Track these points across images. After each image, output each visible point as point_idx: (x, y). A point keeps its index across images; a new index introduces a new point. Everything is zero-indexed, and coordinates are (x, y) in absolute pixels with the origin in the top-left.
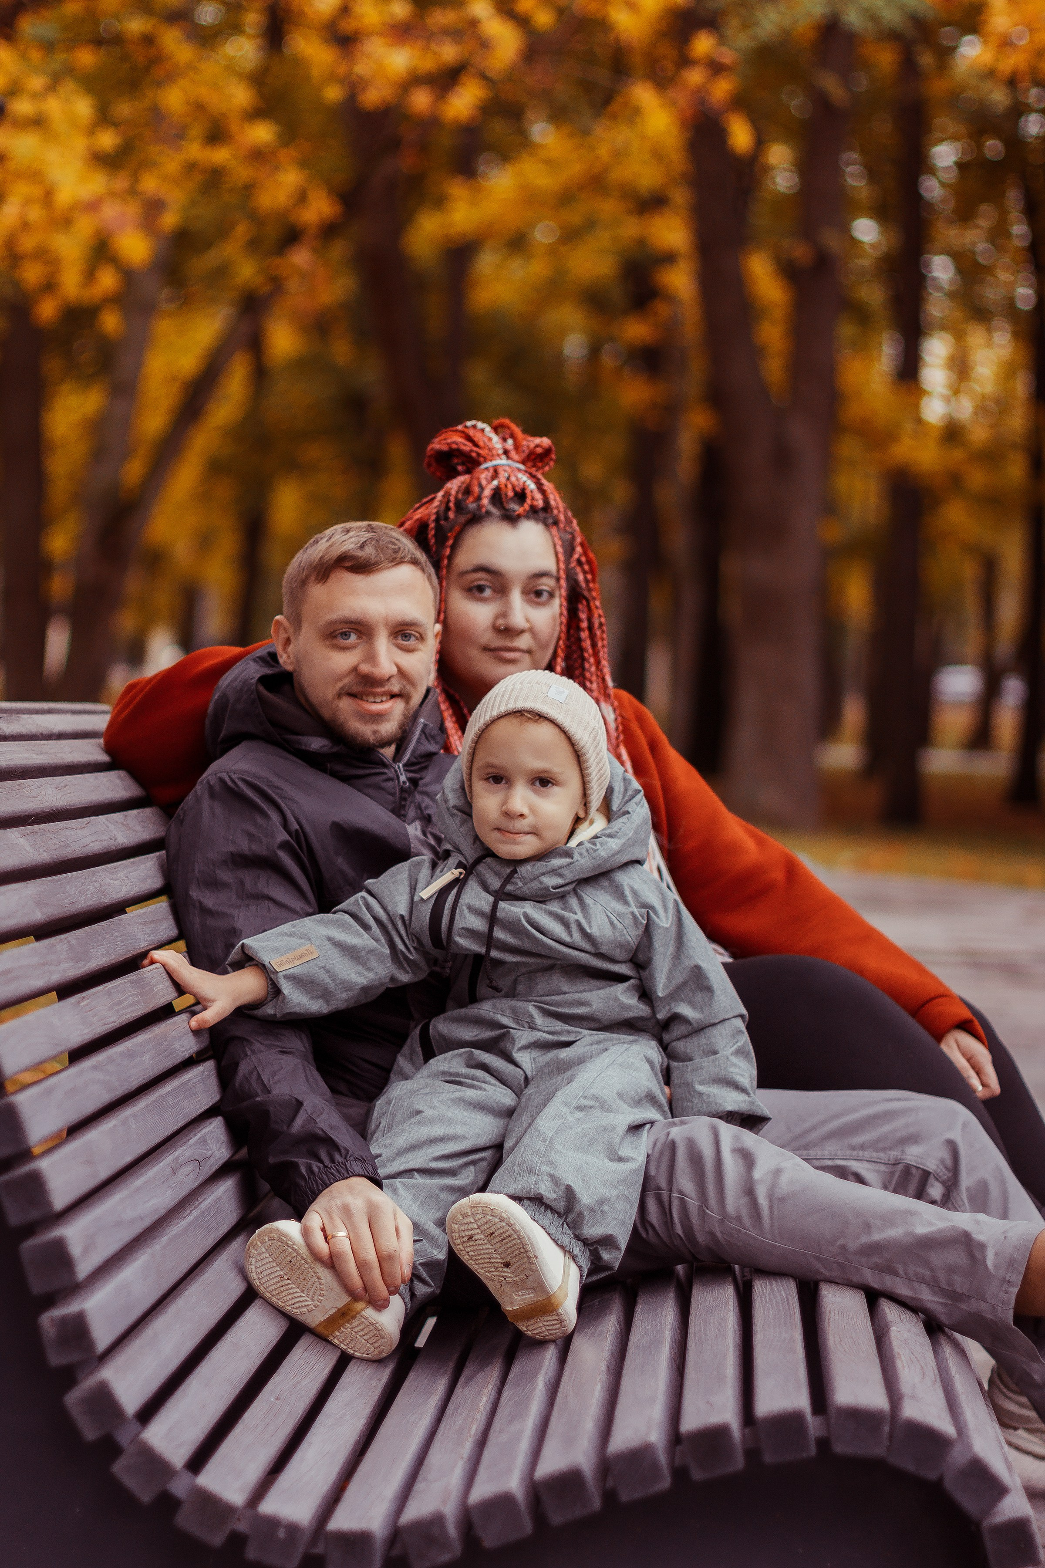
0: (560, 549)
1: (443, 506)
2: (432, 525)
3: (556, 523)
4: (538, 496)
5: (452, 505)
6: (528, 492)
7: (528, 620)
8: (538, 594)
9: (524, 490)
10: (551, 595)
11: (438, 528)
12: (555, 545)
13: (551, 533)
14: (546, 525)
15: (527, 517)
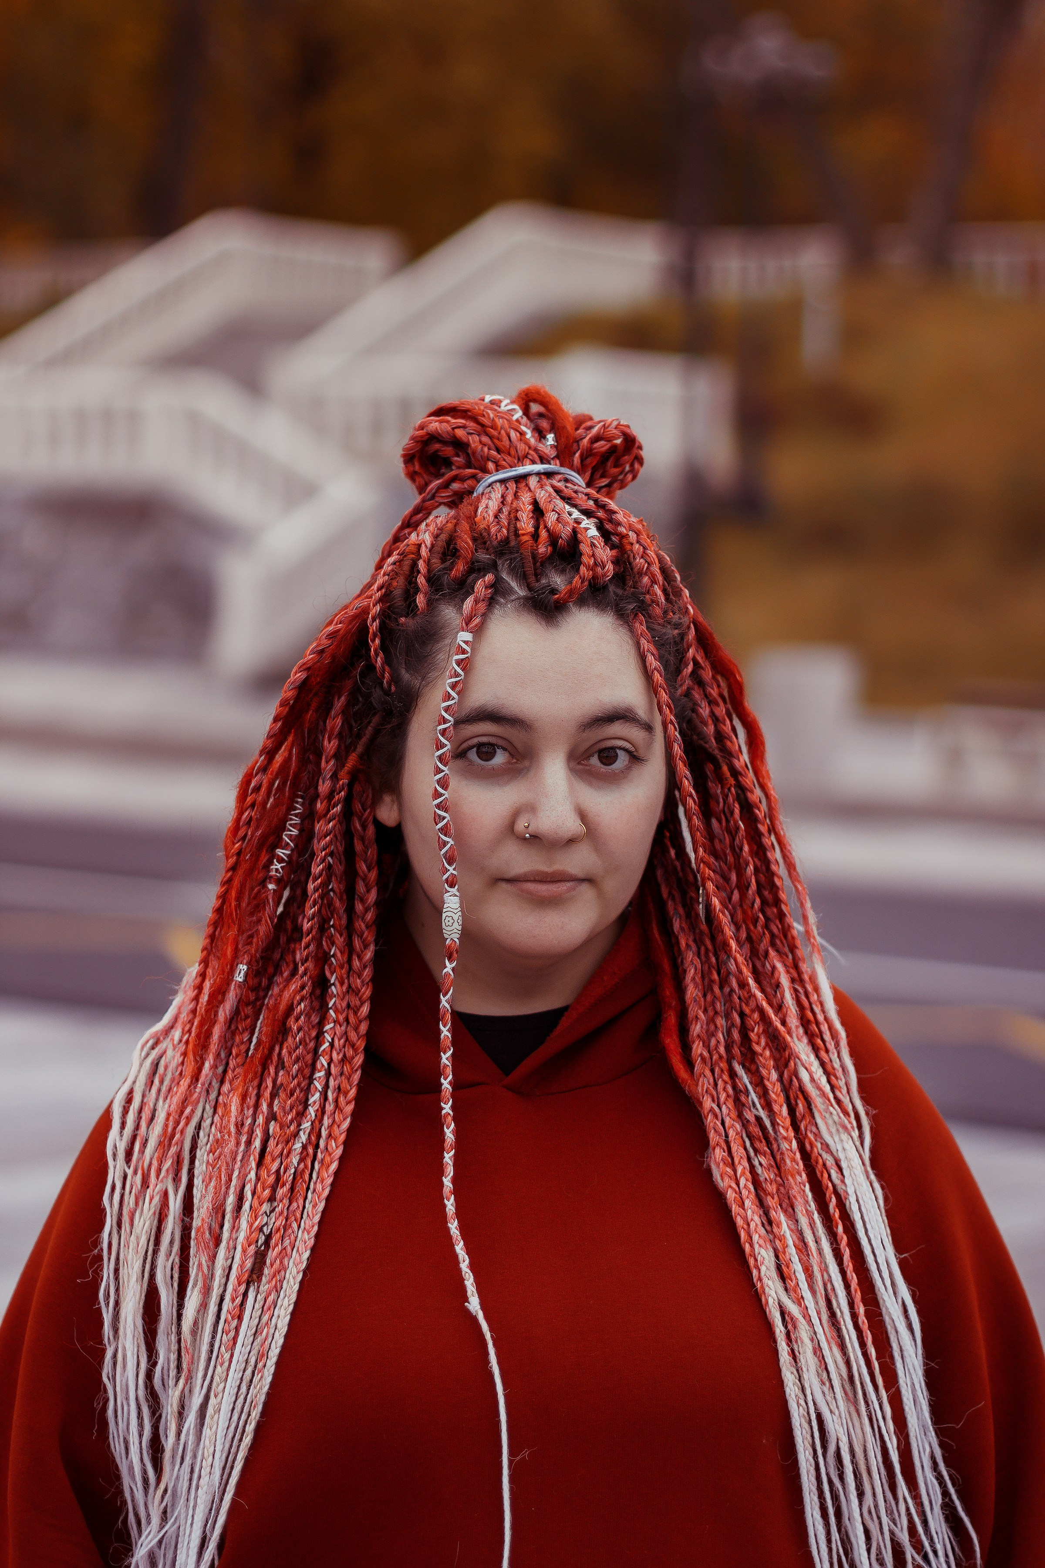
0: (653, 662)
1: (399, 583)
2: (374, 626)
3: (643, 608)
4: (605, 554)
5: (421, 580)
6: (584, 548)
7: (583, 816)
8: (608, 755)
9: (575, 537)
10: (635, 758)
11: (385, 631)
12: (643, 658)
13: (631, 630)
14: (621, 615)
15: (582, 602)
